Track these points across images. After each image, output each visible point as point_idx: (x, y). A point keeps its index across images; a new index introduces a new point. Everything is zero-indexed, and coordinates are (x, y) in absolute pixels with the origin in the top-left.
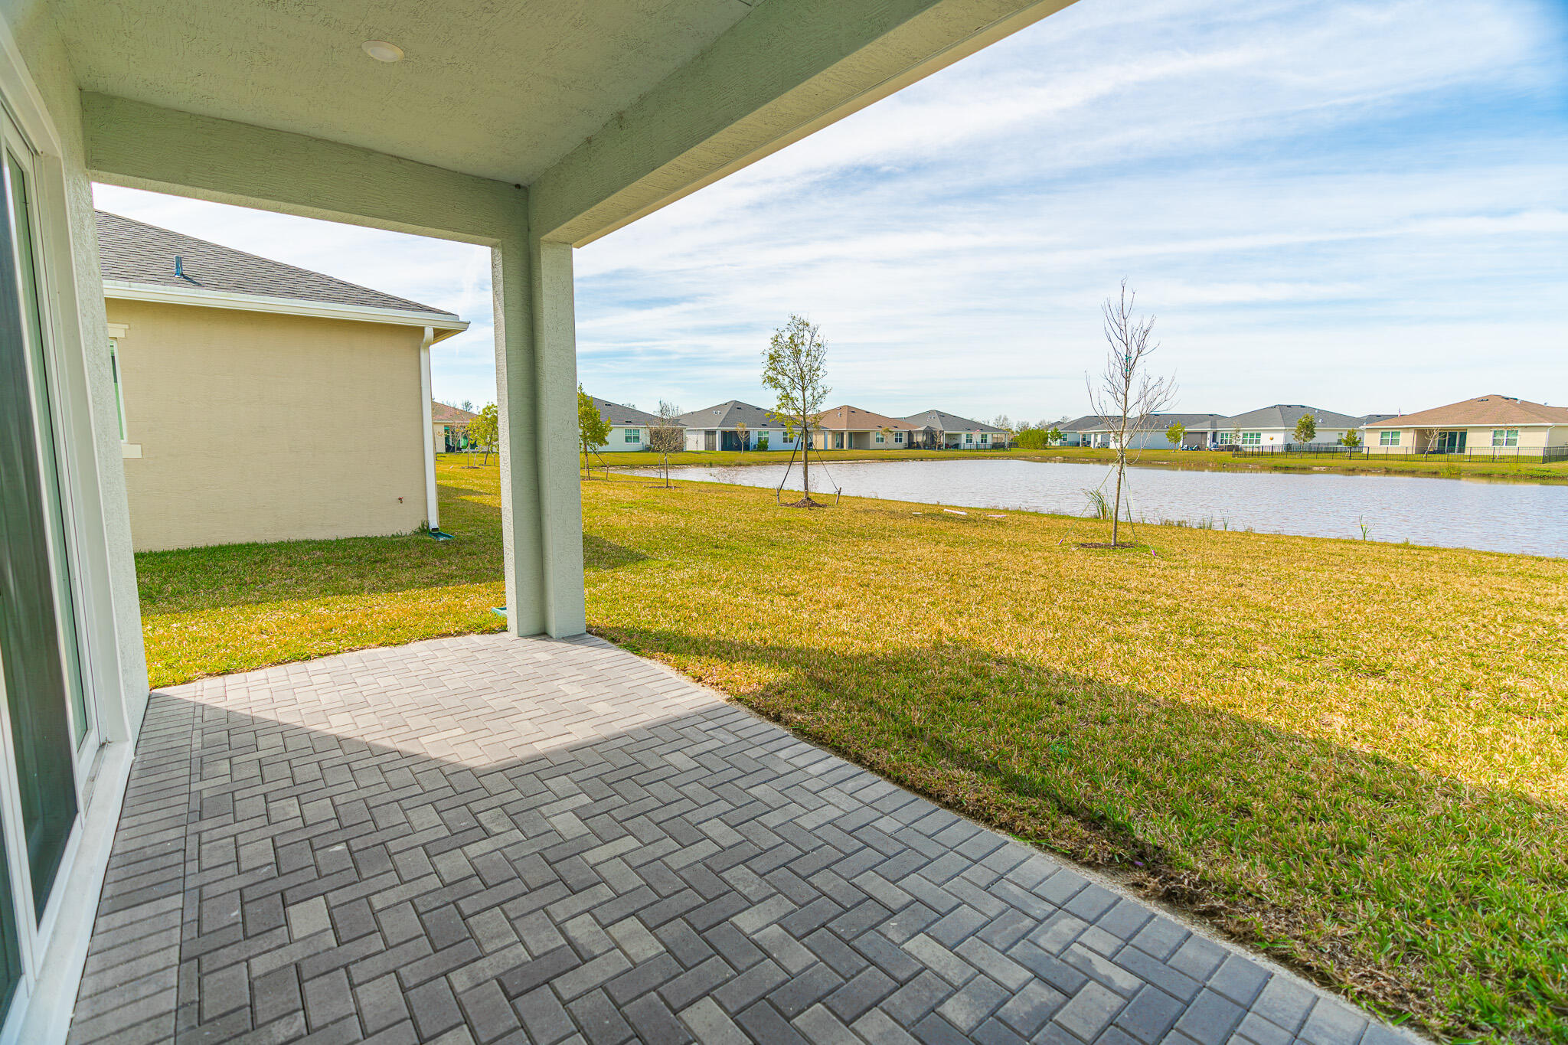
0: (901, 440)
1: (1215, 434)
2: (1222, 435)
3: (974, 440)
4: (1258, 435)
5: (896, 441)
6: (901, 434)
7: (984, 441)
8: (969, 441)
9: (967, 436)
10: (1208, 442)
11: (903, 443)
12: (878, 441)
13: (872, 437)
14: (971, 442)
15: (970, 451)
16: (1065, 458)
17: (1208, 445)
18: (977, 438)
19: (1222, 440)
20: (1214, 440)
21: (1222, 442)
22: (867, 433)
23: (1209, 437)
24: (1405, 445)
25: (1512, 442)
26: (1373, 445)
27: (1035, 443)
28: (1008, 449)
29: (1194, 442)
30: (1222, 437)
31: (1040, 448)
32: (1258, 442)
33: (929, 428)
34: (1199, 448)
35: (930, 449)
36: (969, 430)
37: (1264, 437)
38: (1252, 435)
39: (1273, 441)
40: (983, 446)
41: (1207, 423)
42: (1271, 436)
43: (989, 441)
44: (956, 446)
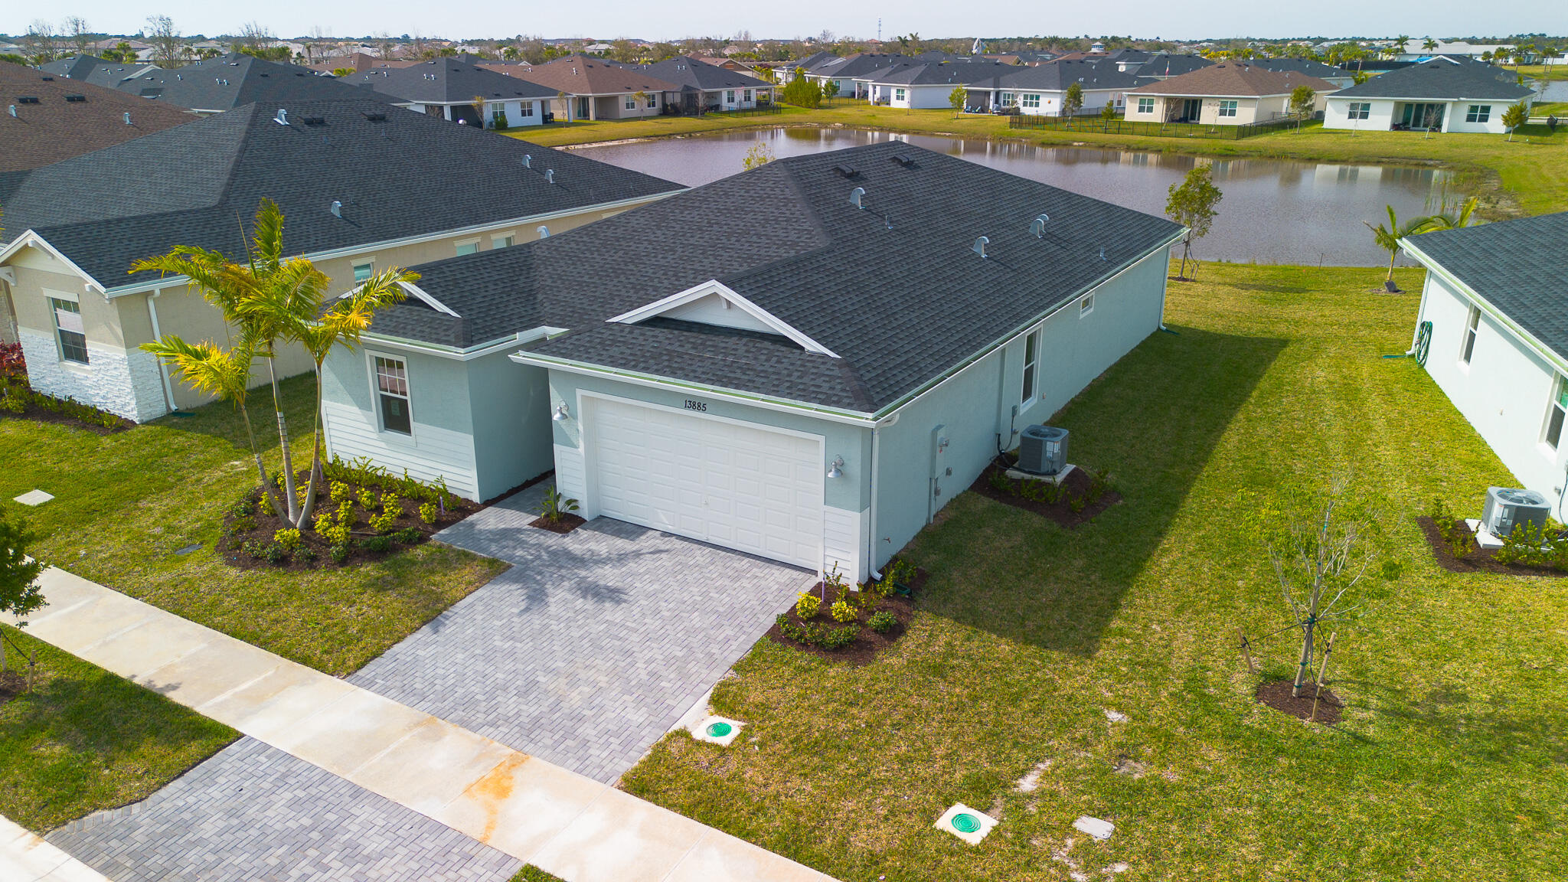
0: (654, 105)
1: (997, 94)
2: (1005, 95)
3: (737, 99)
4: (1038, 98)
5: (649, 106)
6: (653, 96)
7: (748, 98)
8: (731, 100)
9: (729, 92)
10: (991, 103)
11: (656, 107)
12: (628, 107)
13: (622, 102)
14: (733, 101)
15: (735, 115)
16: (844, 125)
17: (991, 107)
18: (739, 94)
19: (1004, 101)
20: (997, 101)
21: (1004, 104)
22: (616, 98)
23: (992, 97)
24: (1158, 114)
25: (1232, 113)
26: (1132, 113)
27: (807, 101)
28: (777, 110)
29: (978, 103)
30: (1005, 98)
31: (814, 106)
32: (1037, 105)
33: (687, 88)
34: (982, 111)
35: (690, 115)
36: (729, 85)
37: (1043, 100)
38: (1032, 97)
39: (1050, 105)
40: (746, 105)
41: (991, 80)
42: (1048, 99)
43: (754, 98)
44: (716, 108)
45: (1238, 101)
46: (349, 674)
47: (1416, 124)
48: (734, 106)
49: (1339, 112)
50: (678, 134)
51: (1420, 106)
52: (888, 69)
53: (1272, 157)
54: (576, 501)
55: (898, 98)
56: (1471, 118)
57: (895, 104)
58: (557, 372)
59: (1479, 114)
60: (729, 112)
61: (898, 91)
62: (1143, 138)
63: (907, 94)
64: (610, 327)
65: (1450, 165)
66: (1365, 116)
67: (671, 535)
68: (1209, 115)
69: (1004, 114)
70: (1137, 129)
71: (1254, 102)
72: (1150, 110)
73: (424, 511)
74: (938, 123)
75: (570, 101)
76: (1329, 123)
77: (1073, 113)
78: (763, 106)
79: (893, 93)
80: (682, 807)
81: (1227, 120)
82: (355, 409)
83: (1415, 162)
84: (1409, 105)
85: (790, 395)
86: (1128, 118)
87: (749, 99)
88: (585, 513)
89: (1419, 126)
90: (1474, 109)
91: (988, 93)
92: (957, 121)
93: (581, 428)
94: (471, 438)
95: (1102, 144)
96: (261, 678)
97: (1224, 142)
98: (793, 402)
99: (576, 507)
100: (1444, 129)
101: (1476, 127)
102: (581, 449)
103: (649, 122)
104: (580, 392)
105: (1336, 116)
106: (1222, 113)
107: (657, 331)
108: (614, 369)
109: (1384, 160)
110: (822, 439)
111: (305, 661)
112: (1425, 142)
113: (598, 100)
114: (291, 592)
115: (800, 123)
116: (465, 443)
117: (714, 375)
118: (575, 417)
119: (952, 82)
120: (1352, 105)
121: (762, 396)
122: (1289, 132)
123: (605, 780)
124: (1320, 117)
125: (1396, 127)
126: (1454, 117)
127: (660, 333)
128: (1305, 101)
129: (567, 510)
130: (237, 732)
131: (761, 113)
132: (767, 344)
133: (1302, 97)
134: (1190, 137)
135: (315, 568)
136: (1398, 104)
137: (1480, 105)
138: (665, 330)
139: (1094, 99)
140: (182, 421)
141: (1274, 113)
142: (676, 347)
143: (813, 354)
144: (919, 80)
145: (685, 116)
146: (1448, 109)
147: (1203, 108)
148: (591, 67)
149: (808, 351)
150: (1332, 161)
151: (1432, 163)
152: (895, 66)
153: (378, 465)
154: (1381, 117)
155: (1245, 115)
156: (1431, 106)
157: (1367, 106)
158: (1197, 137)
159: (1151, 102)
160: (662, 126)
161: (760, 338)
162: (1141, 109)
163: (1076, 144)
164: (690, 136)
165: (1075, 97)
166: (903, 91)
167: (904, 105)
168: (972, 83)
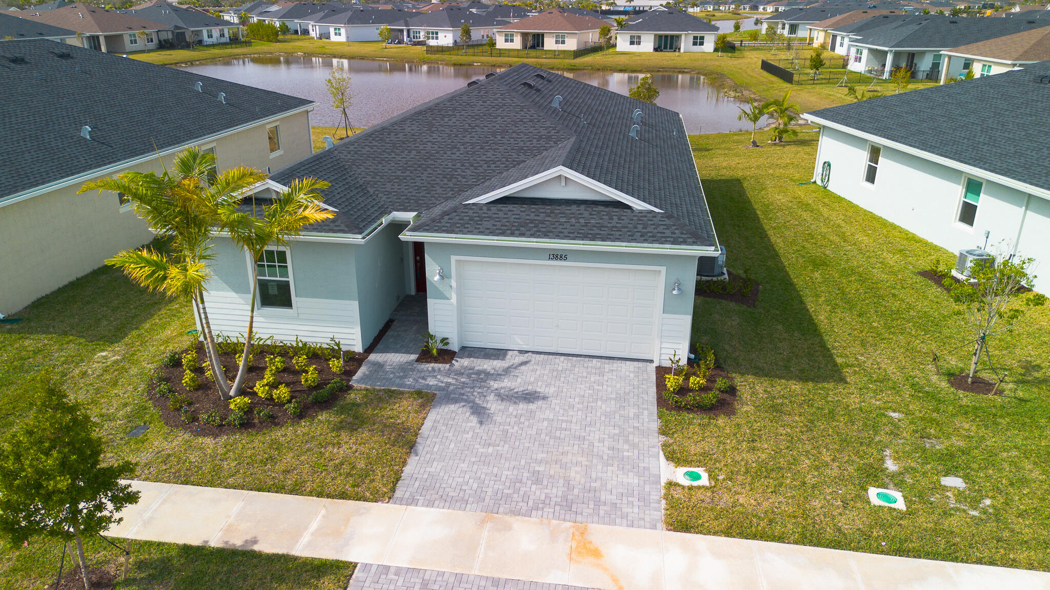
0: (152, 41)
1: (408, 31)
2: (414, 31)
3: (214, 36)
4: (437, 33)
5: (148, 42)
7: (222, 35)
8: (210, 36)
9: (208, 31)
10: (405, 37)
11: (154, 43)
12: (132, 43)
13: (127, 39)
14: (212, 37)
15: (218, 47)
16: (305, 53)
17: (405, 40)
18: (216, 33)
19: (414, 36)
20: (409, 36)
21: (414, 38)
22: (122, 35)
23: (405, 33)
24: (517, 44)
25: (563, 42)
26: (501, 43)
27: (268, 36)
28: (248, 43)
29: (395, 37)
30: (414, 33)
31: (274, 40)
32: (437, 38)
33: (177, 27)
34: (399, 43)
35: (183, 48)
36: (207, 25)
37: (440, 35)
38: (433, 33)
39: (446, 38)
40: (223, 40)
41: (402, 22)
42: (444, 34)
43: (227, 35)
44: (200, 42)
45: (566, 35)
46: (390, 498)
47: (665, 48)
48: (214, 40)
49: (624, 41)
50: (182, 63)
51: (666, 36)
52: (322, 14)
53: (599, 70)
54: (447, 339)
55: (336, 34)
56: (695, 44)
57: (334, 38)
58: (430, 243)
59: (699, 41)
60: (213, 46)
61: (335, 29)
62: (517, 59)
63: (343, 31)
64: (469, 207)
65: (697, 71)
66: (639, 43)
67: (527, 352)
68: (550, 44)
69: (416, 45)
70: (511, 53)
71: (574, 35)
72: (512, 41)
73: (336, 365)
74: (375, 51)
75: (84, 39)
76: (619, 48)
77: (465, 44)
78: (235, 41)
79: (332, 31)
80: (722, 531)
81: (561, 47)
82: (233, 294)
83: (678, 70)
84: (660, 36)
85: (645, 241)
86: (498, 46)
87: (224, 36)
88: (454, 346)
89: (667, 49)
90: (695, 38)
91: (402, 31)
92: (387, 50)
93: (454, 284)
94: (357, 302)
95: (493, 64)
96: (319, 517)
97: (567, 61)
98: (650, 245)
99: (448, 343)
100: (682, 50)
101: (698, 48)
102: (454, 299)
103: (152, 54)
104: (454, 258)
105: (623, 43)
106: (557, 42)
107: (510, 207)
108: (496, 238)
109: (660, 69)
110: (663, 269)
111: (343, 496)
112: (677, 58)
113: (106, 37)
114: (276, 445)
115: (271, 53)
116: (352, 308)
117: (578, 233)
118: (449, 277)
119: (373, 23)
120: (631, 36)
121: (624, 244)
122: (600, 53)
123: (654, 527)
124: (615, 46)
125: (656, 50)
126: (686, 43)
127: (516, 209)
128: (607, 35)
129: (441, 346)
130: (351, 563)
131: (237, 46)
132: (601, 208)
133: (605, 32)
134: (545, 58)
135: (279, 424)
136: (655, 35)
137: (699, 35)
138: (516, 206)
139: (478, 34)
140: (15, 326)
141: (586, 42)
142: (532, 216)
143: (641, 212)
144: (350, 21)
145: (179, 49)
146: (683, 37)
147: (545, 39)
148: (94, 12)
149: (637, 209)
150: (621, 71)
151: (687, 70)
152: (326, 12)
153: (265, 337)
154: (647, 44)
155: (571, 44)
156: (672, 37)
157: (639, 37)
158: (549, 58)
159: (512, 35)
160: (166, 56)
161: (592, 204)
162: (506, 41)
163: (475, 64)
164: (192, 64)
165: (467, 32)
166: (339, 29)
167: (342, 38)
168: (390, 23)
